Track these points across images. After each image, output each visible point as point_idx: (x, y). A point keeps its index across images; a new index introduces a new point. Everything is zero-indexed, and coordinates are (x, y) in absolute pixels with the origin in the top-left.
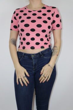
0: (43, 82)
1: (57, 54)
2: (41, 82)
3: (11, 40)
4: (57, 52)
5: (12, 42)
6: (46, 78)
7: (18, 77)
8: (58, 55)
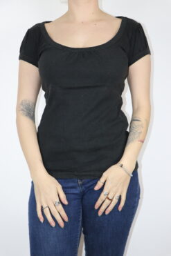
0: (107, 213)
1: (141, 138)
2: (100, 213)
3: (22, 104)
4: (140, 133)
5: (23, 110)
6: (115, 201)
7: (41, 202)
8: (143, 142)
